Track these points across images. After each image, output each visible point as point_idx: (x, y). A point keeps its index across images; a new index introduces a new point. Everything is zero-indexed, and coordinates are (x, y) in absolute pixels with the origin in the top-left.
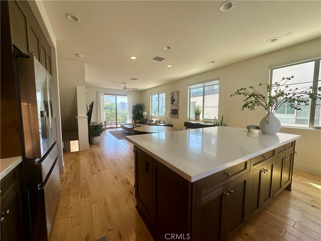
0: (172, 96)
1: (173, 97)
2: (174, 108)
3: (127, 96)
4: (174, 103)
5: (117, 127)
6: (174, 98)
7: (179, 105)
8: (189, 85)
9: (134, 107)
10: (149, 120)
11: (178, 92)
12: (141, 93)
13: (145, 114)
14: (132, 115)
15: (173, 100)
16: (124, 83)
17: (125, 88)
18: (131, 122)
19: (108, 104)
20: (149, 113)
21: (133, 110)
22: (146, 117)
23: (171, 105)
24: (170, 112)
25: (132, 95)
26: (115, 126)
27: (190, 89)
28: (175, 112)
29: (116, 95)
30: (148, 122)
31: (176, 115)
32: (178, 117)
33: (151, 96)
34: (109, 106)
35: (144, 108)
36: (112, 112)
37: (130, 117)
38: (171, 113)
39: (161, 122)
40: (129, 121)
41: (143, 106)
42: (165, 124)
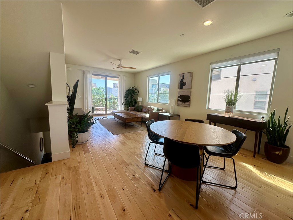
0: (181, 78)
1: (182, 80)
2: (184, 93)
3: (118, 78)
4: (184, 87)
5: (106, 114)
6: (185, 81)
7: (192, 90)
8: (211, 63)
9: (126, 91)
10: (146, 107)
11: (191, 74)
12: (135, 75)
13: (140, 99)
14: (124, 100)
15: (182, 84)
16: (119, 60)
17: (120, 66)
18: (123, 109)
19: (94, 88)
20: (144, 99)
21: (125, 94)
22: (141, 103)
23: (178, 90)
24: (176, 98)
25: (125, 77)
26: (104, 112)
27: (212, 69)
28: (185, 99)
29: (106, 76)
30: (144, 110)
31: (187, 103)
32: (189, 106)
33: (148, 79)
34: (95, 90)
35: (138, 93)
36: (98, 96)
37: (122, 102)
38: (178, 100)
39: (164, 111)
40: (120, 108)
41: (136, 91)
42: (169, 113)
